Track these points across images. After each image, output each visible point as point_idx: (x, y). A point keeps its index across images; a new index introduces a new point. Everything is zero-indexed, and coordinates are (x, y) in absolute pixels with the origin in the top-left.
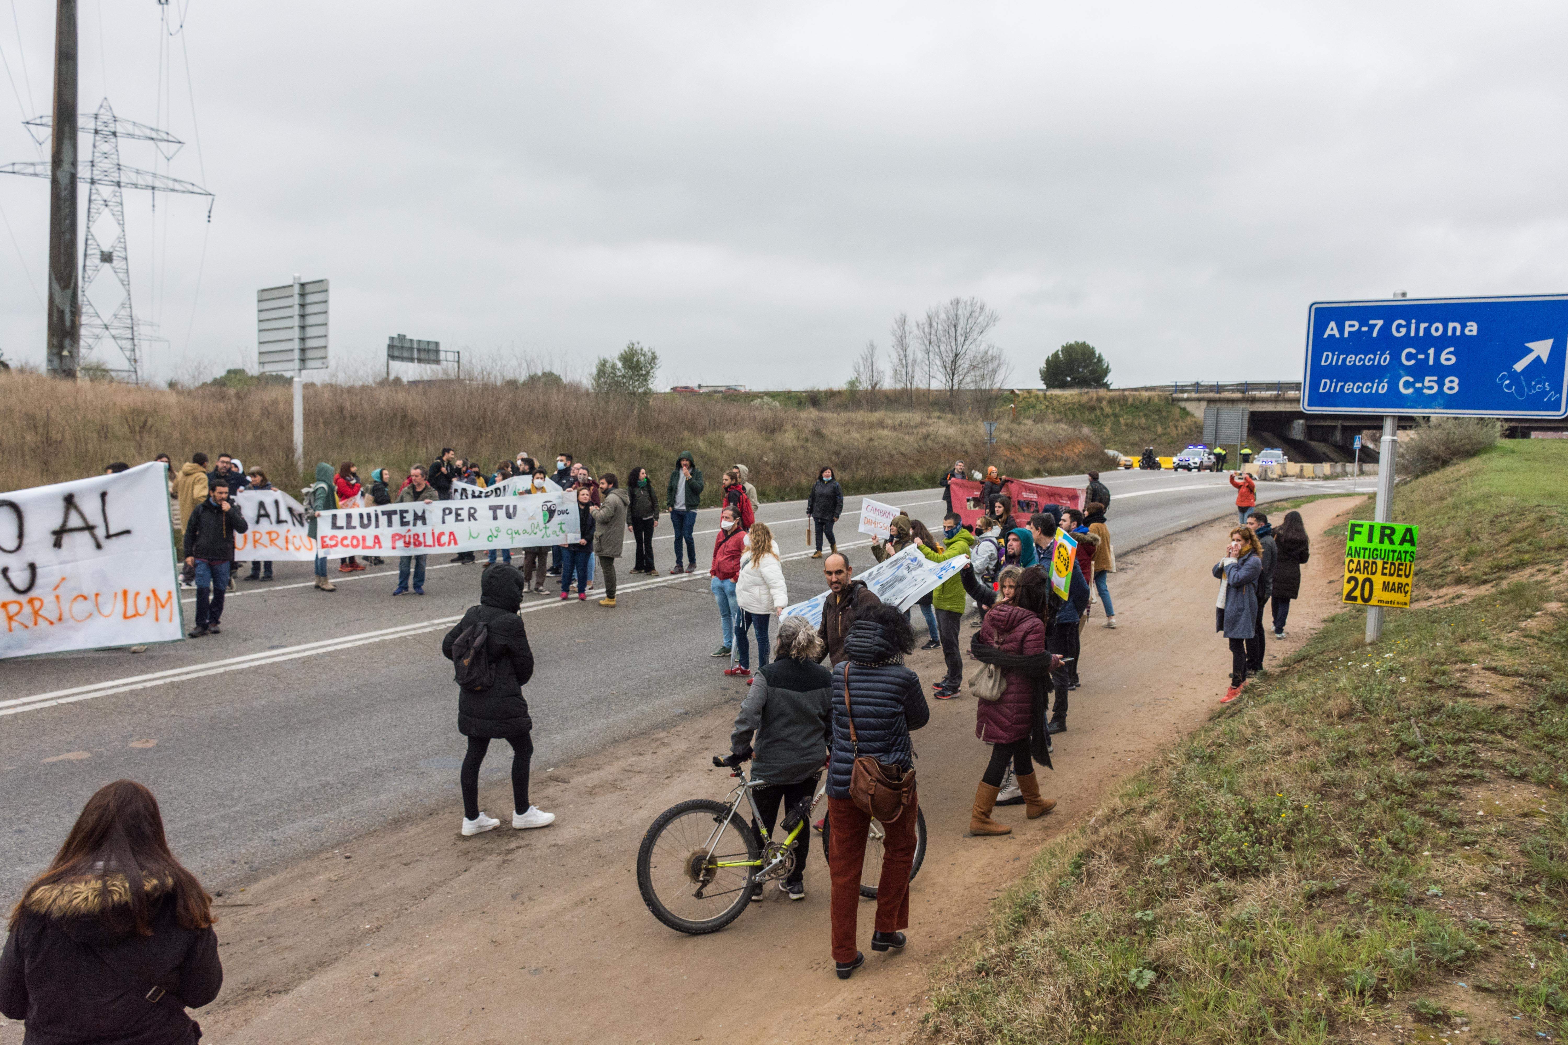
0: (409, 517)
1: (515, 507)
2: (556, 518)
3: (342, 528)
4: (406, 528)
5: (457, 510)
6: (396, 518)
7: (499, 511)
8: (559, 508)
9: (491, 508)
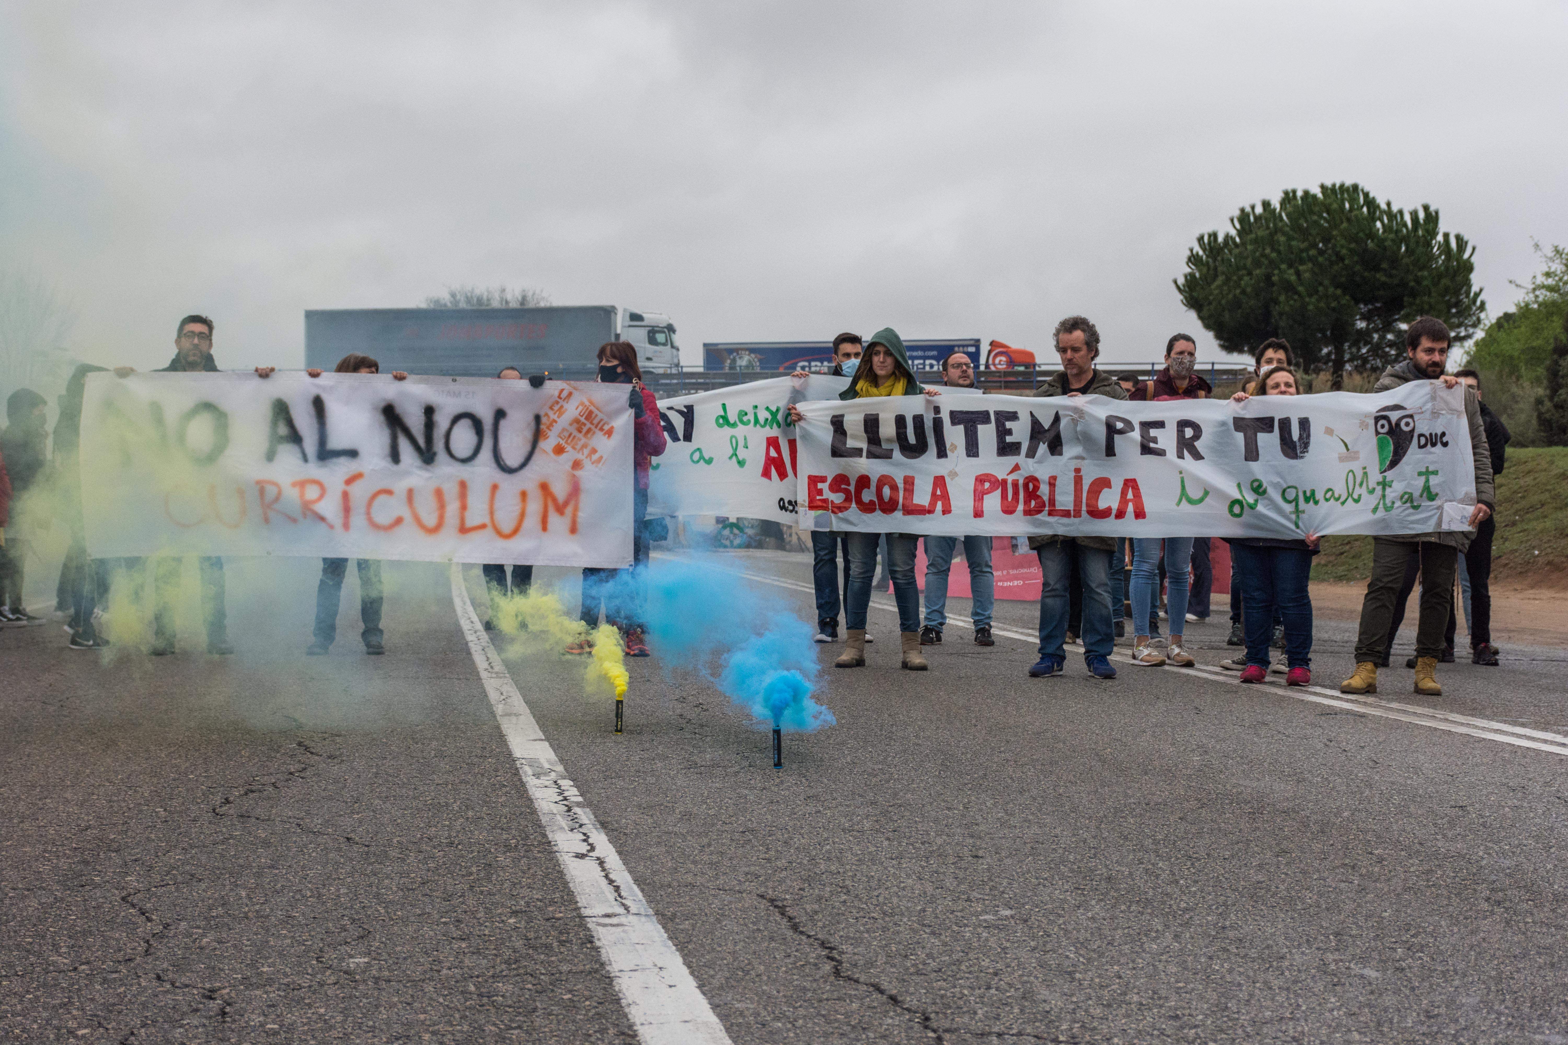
0: (1020, 431)
1: (1304, 424)
2: (1414, 456)
3: (858, 452)
4: (1010, 461)
5: (1146, 426)
6: (987, 433)
7: (1262, 438)
8: (1423, 427)
9: (1240, 423)
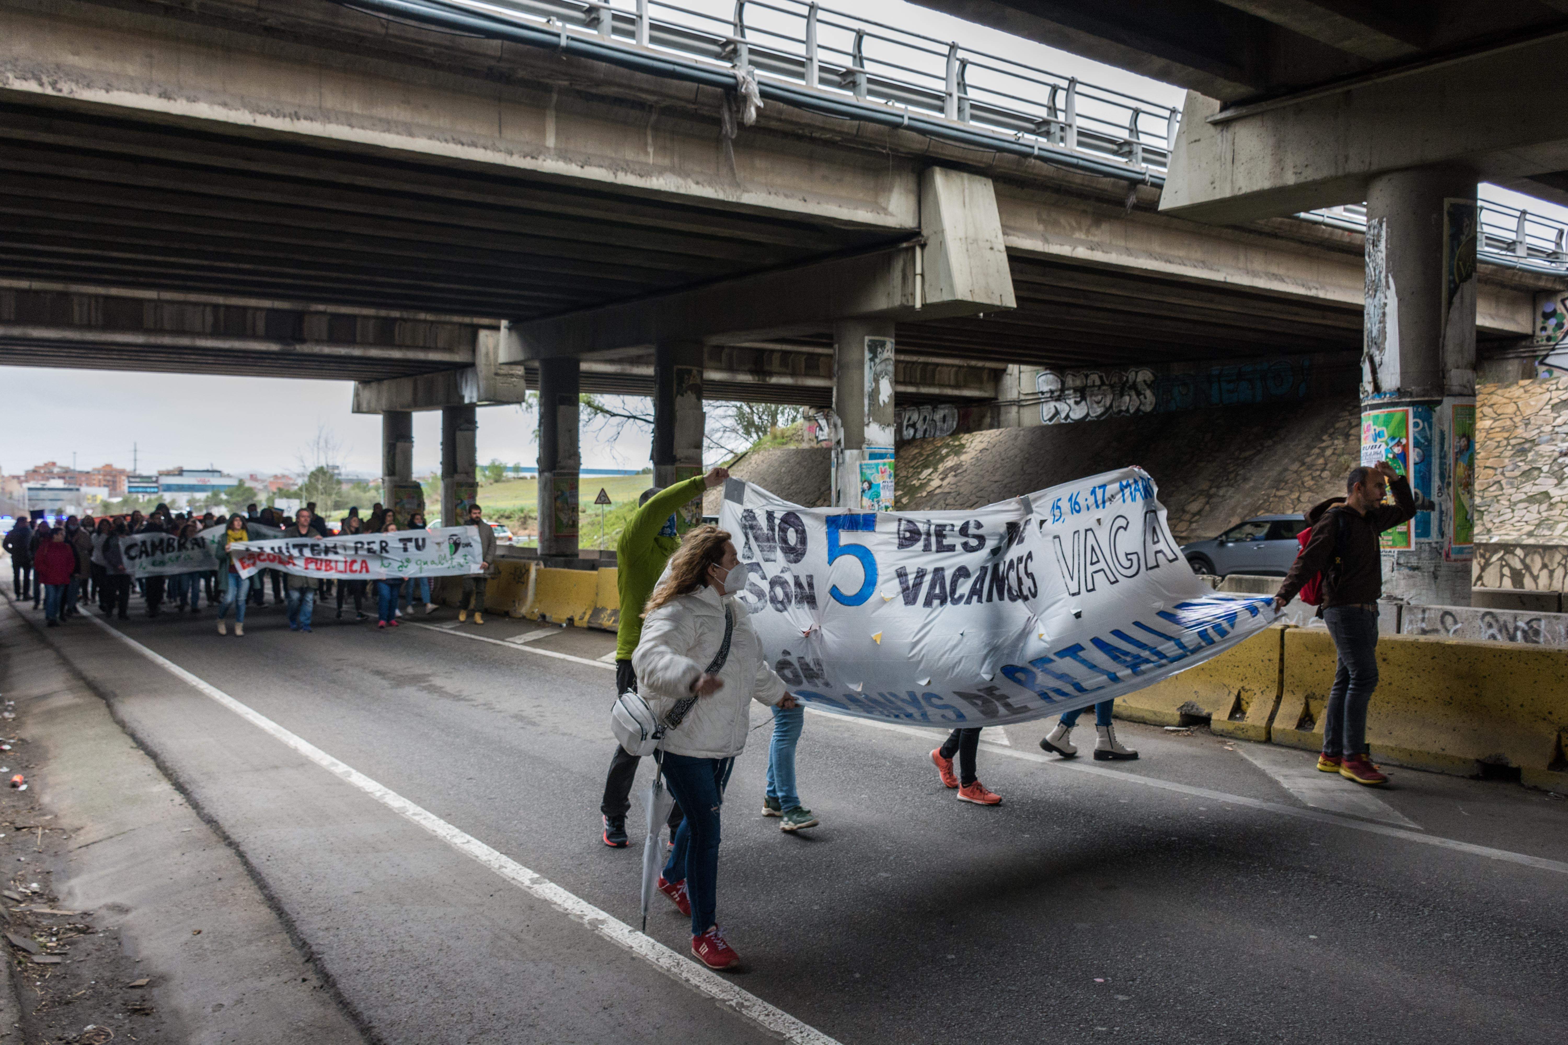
1: (424, 540)
2: (461, 550)
8: (463, 542)
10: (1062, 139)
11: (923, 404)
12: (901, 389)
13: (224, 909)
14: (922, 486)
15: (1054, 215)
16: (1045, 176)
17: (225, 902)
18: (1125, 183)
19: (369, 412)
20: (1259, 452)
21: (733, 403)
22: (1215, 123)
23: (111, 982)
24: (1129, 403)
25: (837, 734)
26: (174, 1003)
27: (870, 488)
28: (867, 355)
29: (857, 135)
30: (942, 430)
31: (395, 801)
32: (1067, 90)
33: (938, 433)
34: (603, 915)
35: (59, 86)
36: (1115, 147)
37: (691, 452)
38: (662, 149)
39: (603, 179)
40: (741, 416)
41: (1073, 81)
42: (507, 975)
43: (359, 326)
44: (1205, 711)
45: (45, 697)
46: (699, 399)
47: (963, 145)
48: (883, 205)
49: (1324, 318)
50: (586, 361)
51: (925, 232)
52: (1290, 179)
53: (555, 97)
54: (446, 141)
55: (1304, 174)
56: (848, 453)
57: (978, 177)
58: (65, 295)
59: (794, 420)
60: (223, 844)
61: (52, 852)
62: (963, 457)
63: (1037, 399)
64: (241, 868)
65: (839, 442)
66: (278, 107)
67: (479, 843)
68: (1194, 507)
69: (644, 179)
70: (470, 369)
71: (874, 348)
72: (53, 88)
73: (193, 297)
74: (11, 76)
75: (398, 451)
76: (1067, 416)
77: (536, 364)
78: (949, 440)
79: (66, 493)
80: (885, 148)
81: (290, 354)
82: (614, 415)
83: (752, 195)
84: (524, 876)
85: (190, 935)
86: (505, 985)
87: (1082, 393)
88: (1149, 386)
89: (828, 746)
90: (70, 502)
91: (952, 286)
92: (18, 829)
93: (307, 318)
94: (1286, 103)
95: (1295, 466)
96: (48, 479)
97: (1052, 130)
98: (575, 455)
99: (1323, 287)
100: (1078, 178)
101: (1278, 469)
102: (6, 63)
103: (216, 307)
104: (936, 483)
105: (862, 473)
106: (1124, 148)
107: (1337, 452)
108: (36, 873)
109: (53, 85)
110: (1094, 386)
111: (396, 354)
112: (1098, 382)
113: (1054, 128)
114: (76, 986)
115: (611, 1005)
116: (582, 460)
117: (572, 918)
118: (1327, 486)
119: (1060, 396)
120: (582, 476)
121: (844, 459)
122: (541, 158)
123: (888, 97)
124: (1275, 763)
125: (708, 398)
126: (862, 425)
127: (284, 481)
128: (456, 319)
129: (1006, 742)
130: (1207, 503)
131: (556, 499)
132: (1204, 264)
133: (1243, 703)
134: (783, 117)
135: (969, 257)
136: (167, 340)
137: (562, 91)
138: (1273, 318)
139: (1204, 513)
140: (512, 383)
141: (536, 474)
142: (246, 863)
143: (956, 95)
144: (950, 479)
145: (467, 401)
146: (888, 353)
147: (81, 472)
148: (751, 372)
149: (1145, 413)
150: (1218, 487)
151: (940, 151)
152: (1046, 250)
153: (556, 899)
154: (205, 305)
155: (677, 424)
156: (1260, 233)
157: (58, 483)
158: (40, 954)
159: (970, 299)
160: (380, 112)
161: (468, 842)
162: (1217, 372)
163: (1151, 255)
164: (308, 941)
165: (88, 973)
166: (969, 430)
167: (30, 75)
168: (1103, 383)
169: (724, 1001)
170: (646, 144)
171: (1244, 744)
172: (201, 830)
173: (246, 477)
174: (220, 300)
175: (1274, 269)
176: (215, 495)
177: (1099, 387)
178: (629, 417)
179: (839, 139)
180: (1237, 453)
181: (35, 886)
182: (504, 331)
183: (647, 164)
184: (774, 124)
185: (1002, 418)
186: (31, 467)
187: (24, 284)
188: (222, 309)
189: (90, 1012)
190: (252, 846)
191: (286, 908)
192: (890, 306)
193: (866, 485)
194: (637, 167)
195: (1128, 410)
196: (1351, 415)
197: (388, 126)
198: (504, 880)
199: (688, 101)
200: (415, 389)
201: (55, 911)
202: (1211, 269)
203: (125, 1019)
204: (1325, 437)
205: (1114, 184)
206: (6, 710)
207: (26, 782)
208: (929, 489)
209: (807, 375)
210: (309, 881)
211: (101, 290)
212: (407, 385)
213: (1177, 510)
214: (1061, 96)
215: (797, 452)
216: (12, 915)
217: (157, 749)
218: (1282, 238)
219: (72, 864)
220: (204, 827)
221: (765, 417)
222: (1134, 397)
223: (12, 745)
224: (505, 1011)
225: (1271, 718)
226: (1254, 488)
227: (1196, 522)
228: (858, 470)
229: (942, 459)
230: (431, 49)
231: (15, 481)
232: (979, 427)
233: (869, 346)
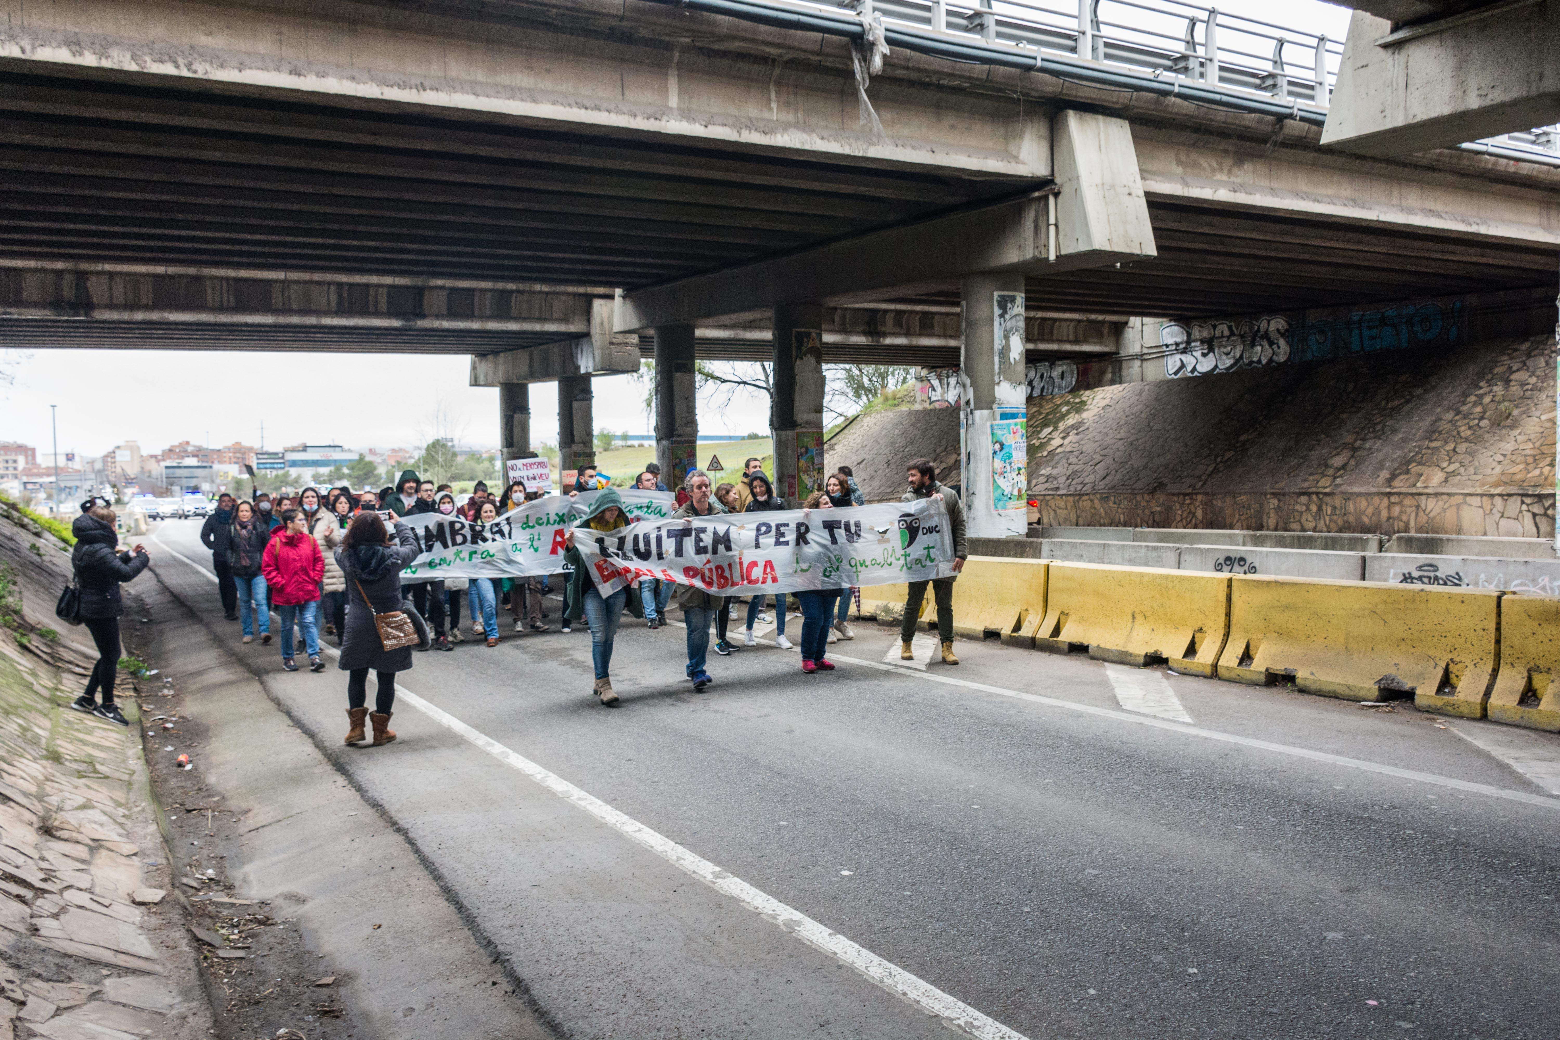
0: (708, 540)
1: (856, 524)
2: (923, 539)
4: (703, 557)
5: (779, 527)
6: (689, 542)
7: (836, 530)
8: (925, 524)
9: (825, 524)
10: (1202, 75)
11: (1040, 361)
12: (1031, 346)
13: (400, 901)
14: (1042, 446)
15: (1193, 156)
16: (1186, 115)
17: (401, 892)
18: (1271, 118)
19: (486, 385)
20: (1408, 401)
21: (842, 366)
22: (1385, 46)
23: (297, 979)
24: (1260, 353)
25: (1003, 711)
26: (363, 1004)
27: (1001, 449)
28: (997, 311)
29: (987, 80)
30: (1060, 387)
31: (558, 785)
32: (1207, 22)
33: (1056, 390)
34: (797, 915)
35: (194, 67)
36: (1258, 81)
37: (811, 417)
38: (786, 105)
39: (727, 138)
40: (850, 378)
41: (1212, 12)
42: (708, 983)
43: (476, 299)
44: (1408, 685)
45: (200, 673)
46: (819, 363)
47: (1098, 86)
48: (1014, 153)
49: (1483, 256)
50: (700, 327)
51: (1058, 180)
52: (1474, 102)
53: (677, 55)
54: (570, 105)
55: (1490, 97)
56: (977, 413)
57: (1114, 120)
58: (198, 278)
59: (904, 381)
60: (390, 830)
61: (223, 835)
62: (1085, 415)
63: (1161, 352)
64: (412, 857)
65: (968, 403)
66: (404, 78)
67: (652, 831)
68: (1338, 461)
69: (768, 136)
70: (585, 340)
71: (1003, 304)
72: (189, 70)
73: (318, 276)
74: (148, 59)
75: (516, 423)
76: (1194, 369)
77: (651, 332)
78: (1069, 397)
79: (200, 470)
80: (1015, 92)
81: (412, 330)
82: (725, 381)
83: (879, 148)
84: (706, 869)
85: (370, 929)
86: (708, 996)
87: (1210, 345)
88: (1283, 335)
89: (996, 725)
90: (205, 479)
91: (1088, 236)
92: (189, 811)
93: (426, 293)
94: (1468, 20)
95: (1450, 416)
96: (183, 458)
97: (1191, 66)
98: (692, 422)
99: (1484, 222)
100: (1220, 115)
101: (1430, 419)
102: (143, 46)
103: (340, 285)
104: (1056, 442)
105: (993, 434)
106: (1267, 81)
107: (1496, 399)
108: (210, 858)
109: (189, 66)
110: (1222, 337)
111: (513, 326)
112: (1227, 333)
113: (1193, 64)
114: (263, 983)
115: (828, 1023)
116: (699, 428)
117: (765, 918)
118: (1487, 436)
119: (1185, 348)
120: (699, 443)
121: (973, 420)
122: (665, 118)
123: (1018, 39)
124: (1499, 743)
125: (827, 362)
126: (993, 384)
127: (401, 454)
128: (571, 289)
129: (1188, 720)
130: (1352, 456)
131: (674, 467)
132: (1355, 202)
133: (1452, 676)
134: (910, 65)
135: (1106, 204)
136: (295, 320)
137: (684, 49)
138: (1424, 258)
139: (1349, 468)
140: (627, 351)
141: (654, 443)
142: (417, 851)
143: (1089, 33)
144: (1072, 437)
145: (583, 371)
146: (1018, 308)
147: (212, 450)
148: (865, 333)
149: (1279, 364)
150: (1364, 440)
151: (1074, 92)
152: (1186, 194)
153: (743, 896)
154: (330, 283)
155: (797, 389)
156: (1415, 166)
157: (192, 461)
158: (224, 947)
159: (1108, 248)
160: (504, 78)
161: (640, 830)
162: (1357, 318)
163: (1297, 194)
164: (492, 939)
165: (272, 968)
166: (1089, 387)
167: (166, 58)
168: (1232, 333)
169: (952, 1020)
170: (770, 100)
171: (1457, 721)
172: (368, 815)
173: (365, 452)
174: (343, 278)
175: (1430, 205)
176: (338, 469)
177: (1228, 337)
178: (739, 383)
179: (967, 85)
180: (1383, 403)
181: (210, 872)
182: (618, 300)
183: (771, 121)
184: (900, 73)
185: (1124, 373)
186: (167, 447)
187: (160, 269)
188: (346, 287)
189: (280, 1012)
190: (422, 834)
191: (465, 902)
192: (1022, 259)
193: (997, 446)
194: (761, 124)
195: (1259, 361)
196: (1511, 359)
197: (512, 92)
198: (685, 874)
199: (813, 53)
200: (531, 360)
201: (233, 900)
202: (1363, 207)
203: (315, 1021)
204: (1482, 384)
205: (1259, 121)
206: (164, 687)
207: (191, 762)
208: (1050, 448)
209: (921, 335)
210: (484, 872)
211: (232, 273)
212: (523, 357)
213: (1319, 465)
214: (1200, 28)
215: (910, 413)
216: (193, 906)
217: (313, 728)
218: (1440, 170)
219: (244, 848)
220: (370, 811)
221: (874, 379)
222: (1267, 347)
223: (175, 723)
224: (714, 1027)
225: (1487, 694)
226: (1405, 440)
227: (1340, 476)
228: (989, 431)
229: (1063, 417)
230: (554, 11)
231: (153, 460)
232: (1099, 383)
233: (998, 302)
